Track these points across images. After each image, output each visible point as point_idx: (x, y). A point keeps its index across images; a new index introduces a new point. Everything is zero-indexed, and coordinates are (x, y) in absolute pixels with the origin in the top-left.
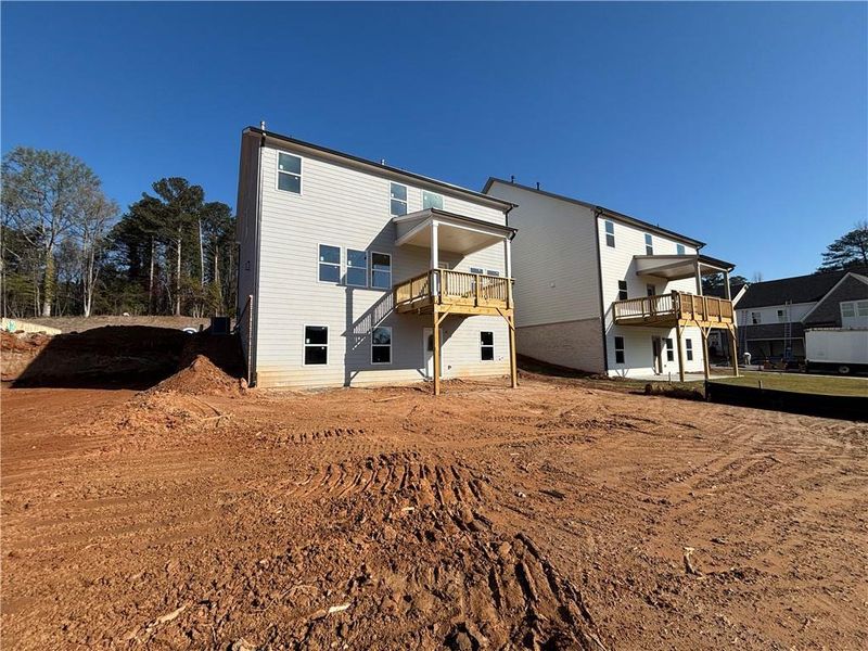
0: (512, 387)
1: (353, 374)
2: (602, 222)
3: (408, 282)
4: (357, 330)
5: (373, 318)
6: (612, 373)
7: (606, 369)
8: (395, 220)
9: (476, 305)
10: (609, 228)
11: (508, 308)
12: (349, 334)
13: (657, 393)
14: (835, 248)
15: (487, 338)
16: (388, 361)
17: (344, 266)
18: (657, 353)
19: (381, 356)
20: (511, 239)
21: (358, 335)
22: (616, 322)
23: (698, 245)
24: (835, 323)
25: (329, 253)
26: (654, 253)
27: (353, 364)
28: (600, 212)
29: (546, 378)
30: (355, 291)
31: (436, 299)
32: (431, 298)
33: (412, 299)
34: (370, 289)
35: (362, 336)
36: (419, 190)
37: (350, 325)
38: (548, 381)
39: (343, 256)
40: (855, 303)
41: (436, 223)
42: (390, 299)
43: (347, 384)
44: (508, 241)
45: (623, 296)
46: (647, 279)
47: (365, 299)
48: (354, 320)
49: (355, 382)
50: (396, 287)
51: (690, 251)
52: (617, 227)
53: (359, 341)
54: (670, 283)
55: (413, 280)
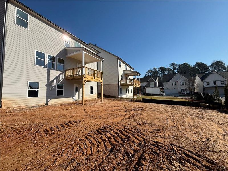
0: (102, 101)
1: (49, 100)
2: (119, 61)
3: (72, 69)
4: (51, 84)
5: (57, 80)
6: (120, 97)
7: (119, 96)
8: (66, 48)
9: (94, 78)
10: (120, 63)
11: (102, 80)
12: (48, 85)
13: (133, 101)
14: (147, 73)
15: (92, 88)
16: (62, 95)
17: (47, 61)
18: (127, 92)
19: (60, 94)
20: (102, 61)
21: (51, 86)
22: (121, 85)
23: (133, 69)
24: (149, 87)
25: (40, 55)
26: (127, 70)
27: (49, 96)
28: (119, 58)
29: (106, 98)
30: (51, 70)
31: (84, 76)
32: (82, 75)
33: (73, 75)
34: (56, 70)
35: (53, 86)
36: (74, 41)
37: (49, 82)
38: (108, 99)
39: (46, 57)
40: (152, 83)
41: (84, 52)
42: (64, 74)
43: (47, 104)
44: (102, 62)
45: (122, 79)
46: (126, 75)
47: (54, 74)
48: (50, 81)
49: (50, 103)
50: (66, 71)
51: (132, 70)
52: (121, 62)
53: (52, 88)
54: (129, 77)
55: (74, 69)
